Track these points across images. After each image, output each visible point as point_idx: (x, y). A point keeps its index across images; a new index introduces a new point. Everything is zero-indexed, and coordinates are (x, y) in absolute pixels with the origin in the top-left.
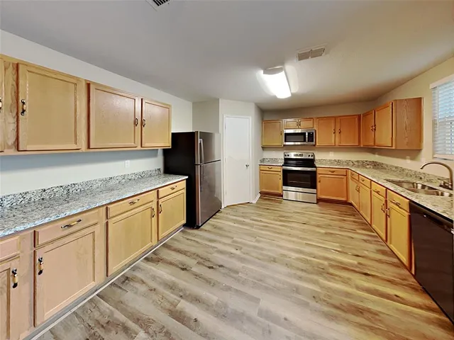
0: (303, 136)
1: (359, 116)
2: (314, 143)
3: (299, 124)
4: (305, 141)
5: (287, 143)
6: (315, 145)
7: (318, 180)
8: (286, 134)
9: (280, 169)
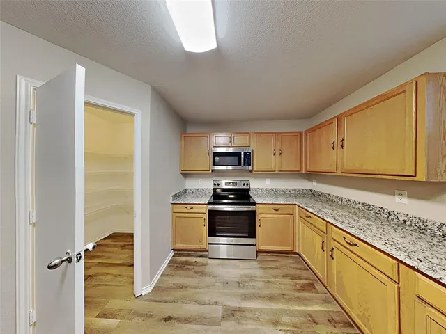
0: (237, 158)
1: (301, 133)
2: (250, 168)
3: (232, 141)
4: (240, 164)
5: (216, 168)
6: (251, 171)
7: (258, 224)
8: (215, 154)
9: (205, 210)
